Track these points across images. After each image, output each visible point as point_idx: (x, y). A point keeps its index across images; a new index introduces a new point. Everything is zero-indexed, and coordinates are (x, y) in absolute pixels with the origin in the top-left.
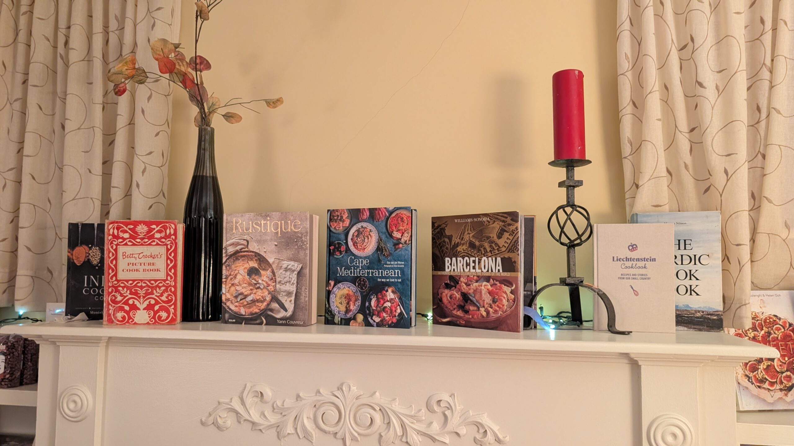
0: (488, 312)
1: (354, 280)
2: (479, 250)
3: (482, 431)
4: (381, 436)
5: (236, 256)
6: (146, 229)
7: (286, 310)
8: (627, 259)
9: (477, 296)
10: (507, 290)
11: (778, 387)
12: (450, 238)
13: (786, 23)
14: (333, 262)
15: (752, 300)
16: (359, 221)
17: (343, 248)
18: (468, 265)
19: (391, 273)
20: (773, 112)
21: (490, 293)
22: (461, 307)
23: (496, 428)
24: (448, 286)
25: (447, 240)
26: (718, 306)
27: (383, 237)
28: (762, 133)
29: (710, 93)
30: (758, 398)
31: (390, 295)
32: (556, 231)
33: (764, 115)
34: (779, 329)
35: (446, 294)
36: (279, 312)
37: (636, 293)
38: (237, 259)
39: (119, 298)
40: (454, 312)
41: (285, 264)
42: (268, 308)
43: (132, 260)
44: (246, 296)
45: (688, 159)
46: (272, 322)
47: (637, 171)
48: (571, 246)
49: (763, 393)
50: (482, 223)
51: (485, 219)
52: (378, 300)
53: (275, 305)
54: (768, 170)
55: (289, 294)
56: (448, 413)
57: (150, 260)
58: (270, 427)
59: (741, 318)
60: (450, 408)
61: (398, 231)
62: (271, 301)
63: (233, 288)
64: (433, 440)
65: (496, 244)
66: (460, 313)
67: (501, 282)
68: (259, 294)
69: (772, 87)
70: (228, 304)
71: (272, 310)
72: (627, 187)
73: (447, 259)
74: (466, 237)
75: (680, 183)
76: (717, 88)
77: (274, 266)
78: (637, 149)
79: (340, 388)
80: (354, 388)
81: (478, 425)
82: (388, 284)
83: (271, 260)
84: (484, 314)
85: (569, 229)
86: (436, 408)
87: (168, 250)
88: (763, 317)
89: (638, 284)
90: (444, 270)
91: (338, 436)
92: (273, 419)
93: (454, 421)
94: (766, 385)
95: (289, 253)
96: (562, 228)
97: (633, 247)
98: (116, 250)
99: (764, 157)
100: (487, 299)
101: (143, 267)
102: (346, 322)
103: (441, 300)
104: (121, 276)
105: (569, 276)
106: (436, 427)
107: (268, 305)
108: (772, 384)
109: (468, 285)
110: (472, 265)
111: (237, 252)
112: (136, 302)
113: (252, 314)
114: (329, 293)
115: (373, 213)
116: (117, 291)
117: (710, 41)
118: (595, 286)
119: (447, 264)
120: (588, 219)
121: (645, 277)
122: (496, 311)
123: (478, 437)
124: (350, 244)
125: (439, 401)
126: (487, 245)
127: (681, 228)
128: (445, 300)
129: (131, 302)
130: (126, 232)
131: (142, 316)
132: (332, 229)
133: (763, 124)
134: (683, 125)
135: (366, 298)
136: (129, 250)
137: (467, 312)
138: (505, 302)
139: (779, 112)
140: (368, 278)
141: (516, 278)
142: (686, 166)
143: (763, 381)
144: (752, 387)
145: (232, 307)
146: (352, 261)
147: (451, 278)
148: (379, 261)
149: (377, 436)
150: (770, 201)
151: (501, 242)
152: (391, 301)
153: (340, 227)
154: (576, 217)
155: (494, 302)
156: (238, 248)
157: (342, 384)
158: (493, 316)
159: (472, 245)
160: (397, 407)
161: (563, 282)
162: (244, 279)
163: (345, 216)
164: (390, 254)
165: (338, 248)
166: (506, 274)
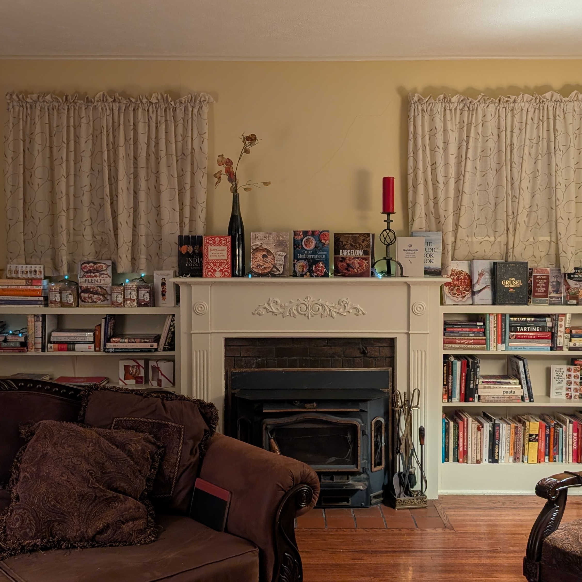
0: (357, 270)
1: (305, 259)
2: (354, 247)
3: (357, 310)
4: (322, 314)
5: (257, 250)
6: (219, 239)
7: (279, 271)
8: (408, 250)
9: (353, 265)
10: (365, 262)
11: (460, 296)
12: (342, 242)
13: (469, 159)
14: (296, 252)
15: (451, 264)
16: (307, 236)
17: (300, 247)
18: (350, 253)
19: (321, 256)
20: (464, 193)
21: (358, 263)
22: (346, 269)
23: (362, 310)
24: (341, 261)
25: (341, 243)
26: (440, 267)
27: (318, 242)
28: (460, 201)
29: (441, 185)
30: (453, 300)
31: (321, 265)
32: (383, 240)
33: (461, 194)
34: (462, 275)
35: (340, 264)
36: (276, 272)
37: (411, 263)
38: (257, 251)
39: (209, 267)
40: (344, 271)
41: (279, 253)
42: (271, 271)
43: (214, 252)
44: (262, 266)
45: (433, 210)
46: (273, 276)
47: (414, 214)
48: (388, 245)
49: (455, 298)
50: (356, 237)
51: (357, 235)
52: (316, 267)
53: (275, 269)
54: (461, 215)
55: (281, 265)
56: (346, 305)
57: (221, 252)
58: (280, 313)
59: (447, 271)
60: (346, 303)
61: (324, 240)
62: (273, 268)
63: (256, 263)
64: (340, 314)
65: (362, 245)
66: (346, 271)
67: (363, 259)
68: (267, 265)
69: (464, 183)
70: (254, 269)
71: (273, 271)
72: (410, 221)
73: (340, 250)
74: (349, 242)
75: (430, 220)
76: (444, 183)
77: (274, 254)
78: (414, 205)
79: (307, 298)
80: (312, 298)
81: (356, 309)
82: (320, 261)
83: (272, 252)
84: (356, 271)
85: (387, 239)
86: (341, 304)
87: (227, 248)
88: (457, 271)
89: (411, 259)
90: (339, 255)
91: (306, 315)
92: (281, 310)
93: (348, 308)
94: (456, 295)
95: (281, 249)
96: (385, 239)
97: (410, 246)
98: (208, 248)
99: (460, 209)
100: (357, 265)
101: (218, 255)
102: (302, 276)
103: (338, 266)
104: (210, 258)
105: (387, 256)
106: (341, 310)
107: (272, 269)
108: (458, 295)
109: (349, 260)
110: (351, 253)
111: (257, 248)
112: (216, 269)
113: (264, 273)
114: (294, 265)
115: (313, 233)
116: (209, 264)
117: (442, 164)
118: (397, 260)
119: (340, 252)
120: (394, 234)
121: (414, 257)
122: (361, 270)
123: (356, 313)
124: (303, 245)
125: (343, 301)
126: (358, 245)
127: (428, 238)
128: (339, 267)
129: (214, 268)
130: (211, 241)
131: (218, 274)
132: (295, 239)
133: (460, 197)
134: (432, 197)
135: (311, 266)
136: (213, 248)
137: (349, 271)
138: (364, 266)
139: (465, 193)
140: (311, 258)
141: (369, 258)
142: (432, 213)
143: (455, 294)
144: (451, 296)
145: (256, 270)
146: (304, 252)
147: (342, 258)
148: (316, 252)
149: (320, 315)
150: (461, 227)
151: (363, 244)
152: (321, 267)
153: (299, 238)
154: (391, 234)
155: (360, 266)
156: (258, 246)
157: (307, 297)
158: (360, 272)
159: (351, 245)
160: (327, 304)
161: (385, 259)
162: (261, 259)
163: (301, 233)
164: (321, 249)
165: (298, 246)
166: (365, 256)
